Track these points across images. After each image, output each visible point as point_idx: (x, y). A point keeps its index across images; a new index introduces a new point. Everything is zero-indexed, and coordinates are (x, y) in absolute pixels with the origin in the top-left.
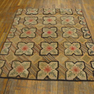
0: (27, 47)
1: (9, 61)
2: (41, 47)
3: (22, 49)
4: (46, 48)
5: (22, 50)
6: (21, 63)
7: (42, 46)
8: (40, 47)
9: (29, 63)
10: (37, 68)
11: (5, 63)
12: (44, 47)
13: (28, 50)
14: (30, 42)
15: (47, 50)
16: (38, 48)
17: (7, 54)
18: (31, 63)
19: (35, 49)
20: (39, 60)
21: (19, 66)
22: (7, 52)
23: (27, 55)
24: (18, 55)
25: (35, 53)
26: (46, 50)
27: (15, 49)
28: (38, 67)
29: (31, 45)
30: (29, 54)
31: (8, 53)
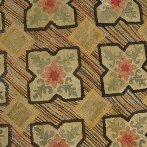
0: (61, 68)
1: (20, 126)
2: (101, 64)
3: (45, 79)
4: (117, 66)
5: (48, 82)
6: (57, 127)
7: (105, 62)
8: (98, 63)
9: (79, 124)
10: (103, 139)
11: (10, 135)
12: (111, 62)
13: (64, 79)
14: (65, 48)
15: (120, 76)
16: (95, 69)
17: (4, 101)
18: (83, 126)
19: (84, 73)
20: (104, 113)
21: (53, 138)
22: (3, 94)
23: (67, 101)
24: (40, 103)
25: (88, 91)
26: (118, 74)
27: (26, 82)
28: (105, 136)
29: (71, 58)
30: (72, 97)
31: (7, 98)
